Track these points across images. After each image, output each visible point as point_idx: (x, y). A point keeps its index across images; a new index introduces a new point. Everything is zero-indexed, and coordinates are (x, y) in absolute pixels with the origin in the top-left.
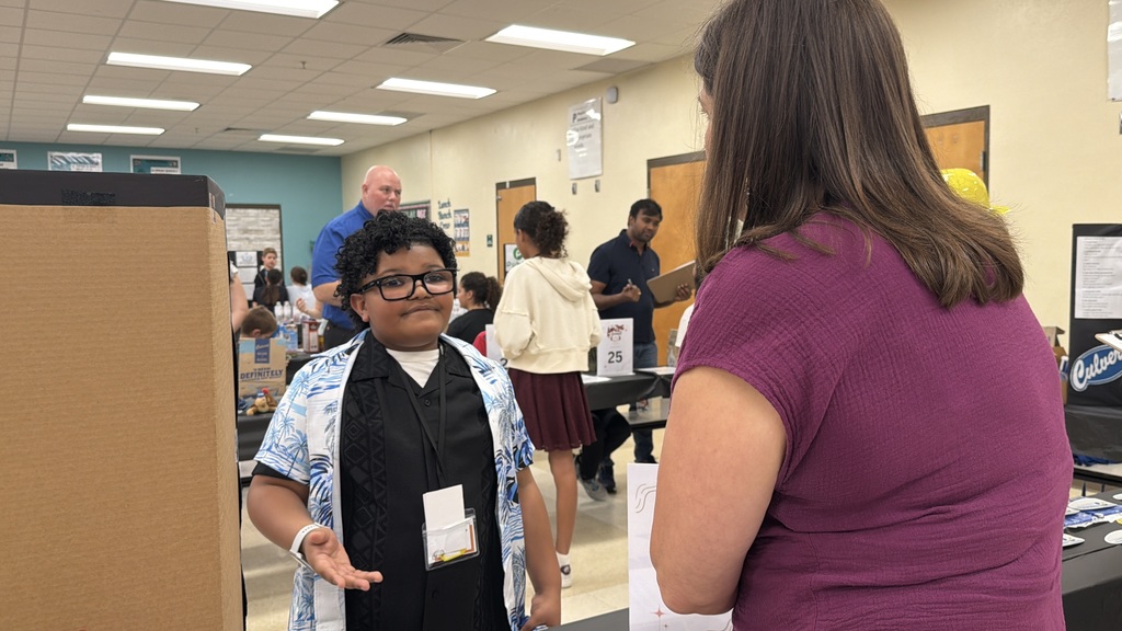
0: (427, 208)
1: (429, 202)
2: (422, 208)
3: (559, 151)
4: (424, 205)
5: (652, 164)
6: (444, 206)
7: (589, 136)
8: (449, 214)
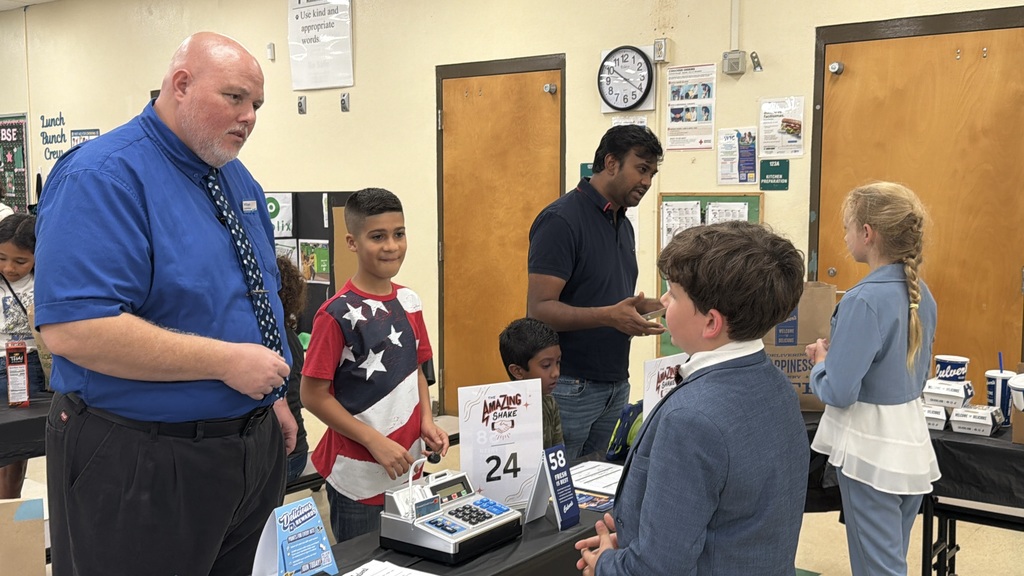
0: (19, 127)
1: (24, 117)
2: (11, 126)
3: (272, 47)
4: (14, 122)
5: (445, 73)
6: (51, 123)
7: (330, 25)
8: (63, 135)
